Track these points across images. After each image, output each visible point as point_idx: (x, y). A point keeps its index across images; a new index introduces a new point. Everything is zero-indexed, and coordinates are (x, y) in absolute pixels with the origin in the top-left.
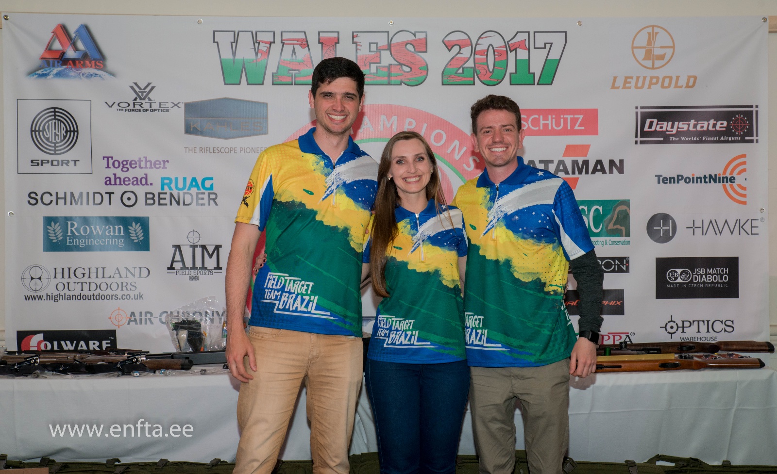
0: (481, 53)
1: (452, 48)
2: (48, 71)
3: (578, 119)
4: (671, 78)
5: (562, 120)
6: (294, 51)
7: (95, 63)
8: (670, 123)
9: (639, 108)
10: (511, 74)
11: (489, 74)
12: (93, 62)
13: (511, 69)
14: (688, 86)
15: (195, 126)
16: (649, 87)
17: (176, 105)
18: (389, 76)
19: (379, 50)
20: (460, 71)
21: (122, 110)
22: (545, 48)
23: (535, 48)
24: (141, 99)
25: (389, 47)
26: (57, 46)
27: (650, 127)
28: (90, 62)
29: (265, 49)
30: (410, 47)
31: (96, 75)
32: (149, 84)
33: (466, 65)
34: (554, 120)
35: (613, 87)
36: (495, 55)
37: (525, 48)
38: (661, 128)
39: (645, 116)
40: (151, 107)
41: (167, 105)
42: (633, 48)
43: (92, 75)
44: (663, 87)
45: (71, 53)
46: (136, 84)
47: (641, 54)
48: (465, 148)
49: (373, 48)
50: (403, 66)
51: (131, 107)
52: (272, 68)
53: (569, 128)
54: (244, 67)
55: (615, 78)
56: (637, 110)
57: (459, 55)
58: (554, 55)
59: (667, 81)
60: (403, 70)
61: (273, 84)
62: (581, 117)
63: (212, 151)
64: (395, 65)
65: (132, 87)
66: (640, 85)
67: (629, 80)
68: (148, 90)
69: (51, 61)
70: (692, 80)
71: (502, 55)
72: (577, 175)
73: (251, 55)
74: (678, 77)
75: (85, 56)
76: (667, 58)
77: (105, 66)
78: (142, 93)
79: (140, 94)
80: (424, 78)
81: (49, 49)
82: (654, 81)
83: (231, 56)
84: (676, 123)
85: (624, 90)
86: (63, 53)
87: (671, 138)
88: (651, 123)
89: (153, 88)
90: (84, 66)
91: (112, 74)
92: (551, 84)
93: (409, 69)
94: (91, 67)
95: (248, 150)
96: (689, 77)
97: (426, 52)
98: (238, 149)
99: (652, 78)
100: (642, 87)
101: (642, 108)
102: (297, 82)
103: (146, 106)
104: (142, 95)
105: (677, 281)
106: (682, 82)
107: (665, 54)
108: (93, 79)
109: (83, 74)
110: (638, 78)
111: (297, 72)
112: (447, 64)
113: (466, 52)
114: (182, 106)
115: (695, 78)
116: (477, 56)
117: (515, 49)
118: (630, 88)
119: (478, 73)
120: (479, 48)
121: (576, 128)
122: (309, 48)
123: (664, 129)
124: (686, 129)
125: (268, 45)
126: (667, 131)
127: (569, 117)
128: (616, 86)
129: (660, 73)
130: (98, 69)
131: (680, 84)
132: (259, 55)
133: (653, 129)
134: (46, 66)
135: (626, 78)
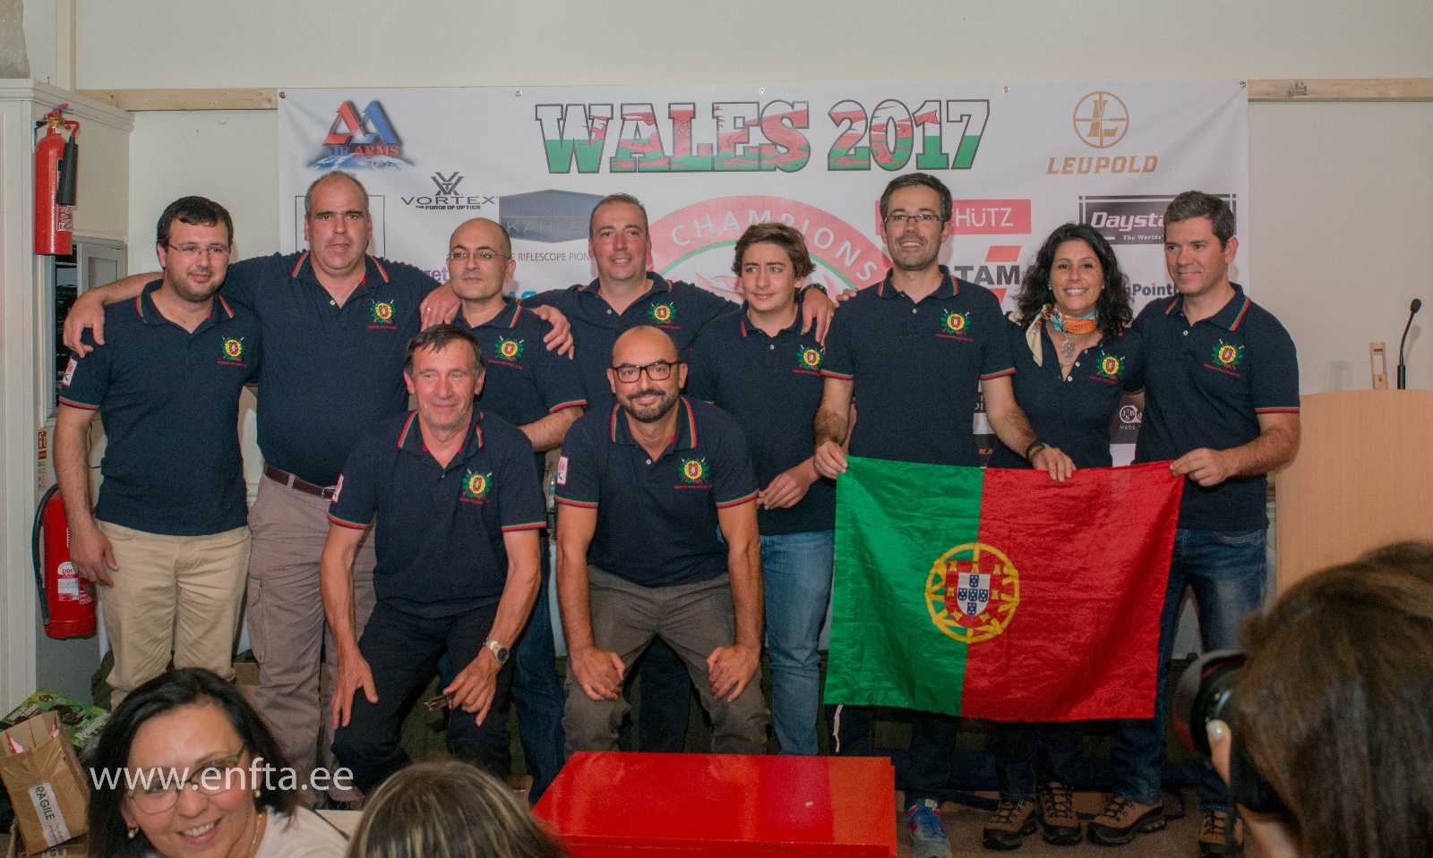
0: (879, 128)
1: (840, 123)
2: (332, 161)
3: (1005, 212)
4: (1124, 159)
5: (984, 215)
6: (637, 129)
7: (389, 148)
8: (1124, 218)
9: (1084, 198)
10: (917, 155)
11: (889, 156)
12: (387, 148)
13: (918, 148)
14: (1146, 170)
15: (512, 226)
16: (1097, 171)
17: (488, 200)
18: (760, 160)
19: (747, 126)
20: (852, 152)
21: (422, 207)
22: (961, 121)
23: (948, 121)
24: (445, 193)
25: (760, 122)
26: (343, 128)
27: (1098, 222)
28: (383, 148)
29: (600, 127)
30: (786, 122)
31: (390, 164)
32: (455, 174)
33: (858, 145)
34: (973, 214)
35: (1050, 171)
36: (896, 131)
37: (935, 122)
38: (1113, 223)
39: (1092, 209)
40: (457, 202)
41: (478, 200)
42: (1075, 120)
43: (385, 164)
44: (1114, 170)
45: (360, 137)
46: (439, 174)
47: (1085, 128)
48: (858, 252)
49: (740, 123)
50: (778, 147)
51: (433, 204)
52: (610, 150)
53: (993, 224)
54: (574, 150)
55: (1052, 160)
56: (1081, 201)
57: (850, 132)
58: (973, 131)
59: (1119, 163)
60: (778, 152)
61: (611, 172)
62: (1009, 210)
63: (534, 258)
64: (767, 145)
65: (434, 179)
66: (1084, 168)
67: (1070, 162)
68: (453, 181)
69: (336, 149)
70: (1151, 161)
71: (904, 131)
72: (1004, 285)
73: (582, 135)
74: (1133, 159)
75: (377, 140)
76: (1119, 134)
77: (400, 151)
78: (447, 185)
79: (444, 187)
80: (805, 161)
81: (333, 132)
82: (1103, 163)
83: (557, 137)
84: (1132, 218)
85: (1064, 175)
86: (351, 138)
87: (1125, 237)
88: (1100, 218)
89: (460, 178)
90: (376, 153)
91: (410, 162)
92: (970, 168)
93: (785, 150)
94: (384, 153)
95: (580, 256)
96: (1148, 158)
97: (807, 127)
98: (567, 256)
99: (1099, 159)
100: (1088, 171)
101: (1087, 198)
102: (642, 168)
103: (452, 202)
104: (447, 188)
105: (1133, 421)
106: (1139, 164)
107: (1116, 129)
108: (387, 169)
109: (374, 163)
110: (1082, 160)
111: (642, 155)
112: (835, 143)
113: (859, 127)
114: (496, 201)
115: (1155, 159)
116: (873, 133)
117: (923, 123)
118: (1071, 172)
119: (875, 154)
120: (875, 122)
121: (1003, 224)
122: (656, 124)
123: (1116, 225)
124: (1144, 225)
125: (605, 122)
126: (1120, 227)
127: (993, 210)
128: (1054, 169)
129: (1111, 153)
130: (393, 156)
131: (1135, 167)
132: (594, 134)
133: (1102, 225)
134: (330, 153)
135: (1067, 159)
